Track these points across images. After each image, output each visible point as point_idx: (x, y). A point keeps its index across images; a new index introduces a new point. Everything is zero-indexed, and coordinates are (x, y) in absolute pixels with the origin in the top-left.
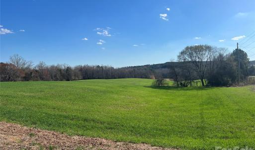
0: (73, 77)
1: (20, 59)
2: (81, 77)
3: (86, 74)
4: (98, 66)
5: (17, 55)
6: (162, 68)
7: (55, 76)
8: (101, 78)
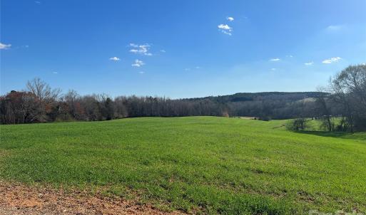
0: (116, 114)
1: (42, 86)
2: (126, 114)
3: (133, 109)
4: (151, 98)
5: (39, 80)
6: (232, 101)
7: (91, 113)
8: (154, 116)
